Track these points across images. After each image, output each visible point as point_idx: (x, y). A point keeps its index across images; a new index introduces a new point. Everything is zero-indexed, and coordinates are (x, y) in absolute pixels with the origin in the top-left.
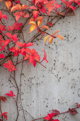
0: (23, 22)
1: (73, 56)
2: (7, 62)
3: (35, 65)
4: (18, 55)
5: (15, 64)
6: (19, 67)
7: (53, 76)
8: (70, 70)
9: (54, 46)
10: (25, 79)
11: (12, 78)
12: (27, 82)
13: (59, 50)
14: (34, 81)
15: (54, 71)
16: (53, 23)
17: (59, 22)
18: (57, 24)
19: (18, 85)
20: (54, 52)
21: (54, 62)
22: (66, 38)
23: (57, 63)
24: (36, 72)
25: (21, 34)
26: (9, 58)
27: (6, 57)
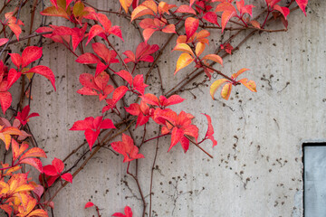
0: (160, 42)
1: (282, 124)
2: (118, 139)
3: (186, 148)
4: (146, 122)
5: (138, 142)
6: (149, 150)
7: (231, 174)
8: (272, 160)
9: (236, 101)
10: (162, 179)
11: (131, 176)
12: (166, 187)
13: (247, 112)
14: (182, 185)
15: (232, 163)
16: (234, 45)
18: (243, 48)
19: (146, 193)
20: (235, 116)
21: (234, 141)
22: (265, 83)
23: (241, 142)
24: (189, 164)
25: (155, 72)
26: (124, 127)
27: (118, 126)
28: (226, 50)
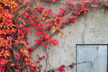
0: (50, 26)
1: (72, 41)
2: (43, 43)
3: (55, 45)
4: (48, 40)
5: (46, 44)
6: (48, 45)
7: (63, 50)
8: (71, 47)
9: (64, 37)
10: (50, 51)
11: (45, 50)
12: (51, 52)
13: (66, 39)
14: (54, 52)
15: (63, 48)
17: (67, 26)
18: (65, 27)
19: (47, 53)
20: (64, 39)
21: (64, 44)
22: (69, 33)
23: (65, 44)
24: (55, 48)
25: (49, 31)
26: (44, 41)
27: (42, 41)
28: (62, 27)
